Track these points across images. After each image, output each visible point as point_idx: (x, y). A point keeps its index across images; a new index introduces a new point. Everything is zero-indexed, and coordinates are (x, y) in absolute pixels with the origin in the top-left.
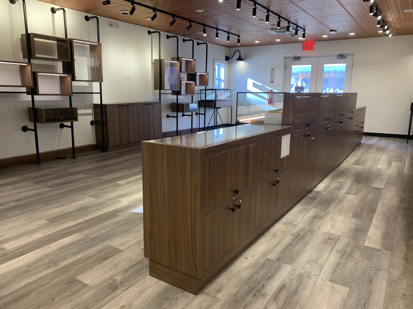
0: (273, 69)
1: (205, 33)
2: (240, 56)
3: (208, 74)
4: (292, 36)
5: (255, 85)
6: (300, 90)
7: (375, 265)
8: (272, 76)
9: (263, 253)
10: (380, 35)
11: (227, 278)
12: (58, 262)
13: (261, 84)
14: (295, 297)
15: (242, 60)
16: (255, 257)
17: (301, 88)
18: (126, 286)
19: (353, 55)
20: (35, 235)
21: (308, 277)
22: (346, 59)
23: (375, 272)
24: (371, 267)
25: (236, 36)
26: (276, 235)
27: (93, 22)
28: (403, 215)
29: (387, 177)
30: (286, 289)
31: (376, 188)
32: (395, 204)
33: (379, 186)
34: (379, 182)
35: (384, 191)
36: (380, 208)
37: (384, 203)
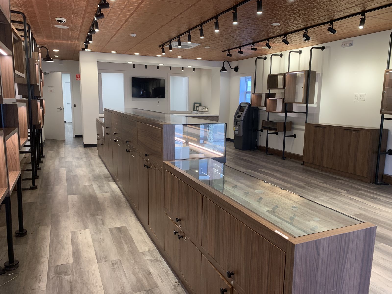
31: (74, 194)
32: (56, 187)
33: (72, 197)
34: (74, 202)
35: (67, 194)
36: (65, 183)
37: (64, 185)
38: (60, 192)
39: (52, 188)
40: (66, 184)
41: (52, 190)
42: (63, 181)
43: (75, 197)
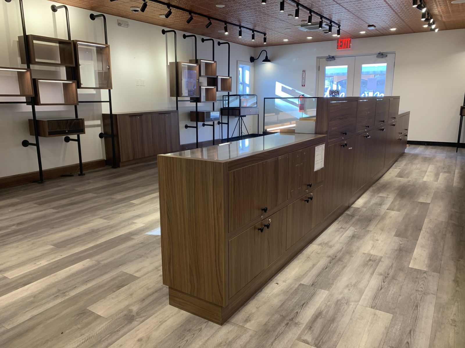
0: (304, 71)
1: (226, 31)
2: (267, 57)
3: (231, 77)
4: (325, 33)
5: (284, 90)
6: (335, 94)
7: (421, 289)
8: (304, 79)
9: (296, 278)
10: (425, 30)
11: (256, 306)
12: (67, 292)
13: (291, 89)
14: (332, 325)
15: (269, 61)
16: (287, 282)
17: (336, 92)
18: (144, 316)
19: (394, 53)
20: (41, 262)
21: (346, 304)
22: (387, 58)
23: (421, 296)
24: (416, 290)
25: (262, 34)
26: (310, 257)
27: (99, 21)
28: (452, 233)
29: (434, 191)
30: (322, 317)
31: (422, 203)
32: (443, 220)
33: (425, 201)
34: (426, 196)
35: (430, 206)
36: (427, 225)
37: (431, 220)
38: (439, 211)
39: (451, 219)
40: (426, 220)
41: (451, 217)
42: (429, 227)
43: (421, 200)
